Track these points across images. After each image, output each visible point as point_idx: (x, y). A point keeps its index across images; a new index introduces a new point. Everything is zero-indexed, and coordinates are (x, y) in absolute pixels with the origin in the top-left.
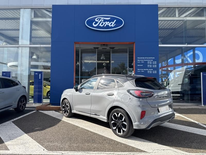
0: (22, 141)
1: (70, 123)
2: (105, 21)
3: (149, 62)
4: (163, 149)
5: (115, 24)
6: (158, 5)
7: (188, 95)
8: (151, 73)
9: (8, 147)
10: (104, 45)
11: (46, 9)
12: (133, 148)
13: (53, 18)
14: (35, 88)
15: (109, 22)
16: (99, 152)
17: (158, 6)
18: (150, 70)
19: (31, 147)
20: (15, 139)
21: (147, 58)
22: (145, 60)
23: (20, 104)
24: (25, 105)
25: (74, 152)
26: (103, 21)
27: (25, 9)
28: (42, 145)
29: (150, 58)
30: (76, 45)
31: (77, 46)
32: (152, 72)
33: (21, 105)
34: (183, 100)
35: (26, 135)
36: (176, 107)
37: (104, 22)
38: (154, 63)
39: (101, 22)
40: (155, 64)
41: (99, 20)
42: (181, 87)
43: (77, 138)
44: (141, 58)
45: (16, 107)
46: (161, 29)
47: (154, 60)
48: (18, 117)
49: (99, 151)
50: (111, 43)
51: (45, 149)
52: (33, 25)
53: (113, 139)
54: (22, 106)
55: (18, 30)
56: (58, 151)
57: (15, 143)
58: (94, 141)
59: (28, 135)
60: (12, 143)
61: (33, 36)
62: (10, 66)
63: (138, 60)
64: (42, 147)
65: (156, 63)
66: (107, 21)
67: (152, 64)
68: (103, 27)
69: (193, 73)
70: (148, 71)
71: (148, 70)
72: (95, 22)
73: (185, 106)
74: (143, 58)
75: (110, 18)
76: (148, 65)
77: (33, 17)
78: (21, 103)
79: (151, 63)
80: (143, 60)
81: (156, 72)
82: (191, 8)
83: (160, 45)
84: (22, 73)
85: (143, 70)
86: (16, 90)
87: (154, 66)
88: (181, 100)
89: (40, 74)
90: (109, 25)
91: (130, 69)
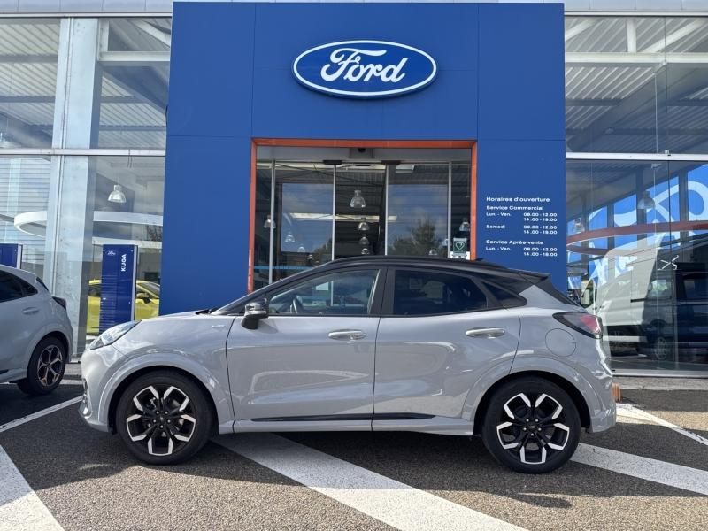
2: (366, 60)
3: (529, 214)
5: (403, 75)
6: (562, 5)
8: (537, 254)
10: (361, 150)
11: (153, 20)
13: (175, 50)
14: (104, 306)
15: (379, 67)
17: (566, 14)
18: (531, 246)
21: (522, 200)
22: (515, 208)
23: (40, 363)
24: (60, 367)
26: (361, 63)
27: (79, 21)
29: (533, 200)
30: (258, 148)
31: (263, 152)
32: (540, 252)
33: (43, 370)
34: (650, 356)
35: (33, 496)
36: (630, 385)
37: (362, 67)
38: (549, 217)
39: (350, 65)
40: (553, 223)
41: (345, 59)
42: (641, 310)
44: (499, 200)
45: (25, 376)
47: (548, 208)
48: (24, 416)
50: (388, 144)
52: (104, 78)
54: (50, 373)
55: (52, 99)
59: (41, 498)
61: (103, 121)
62: (23, 226)
63: (488, 207)
65: (555, 220)
66: (375, 60)
67: (541, 223)
68: (360, 85)
69: (687, 259)
70: (525, 249)
71: (524, 243)
72: (328, 66)
73: (664, 380)
74: (507, 200)
75: (384, 52)
76: (525, 227)
77: (105, 48)
78: (45, 359)
79: (537, 220)
80: (506, 208)
81: (553, 252)
82: (685, 19)
83: (569, 155)
84: (61, 250)
85: (506, 242)
86: (26, 314)
87: (549, 230)
88: (643, 358)
89: (124, 256)
90: (380, 77)
91: (455, 239)
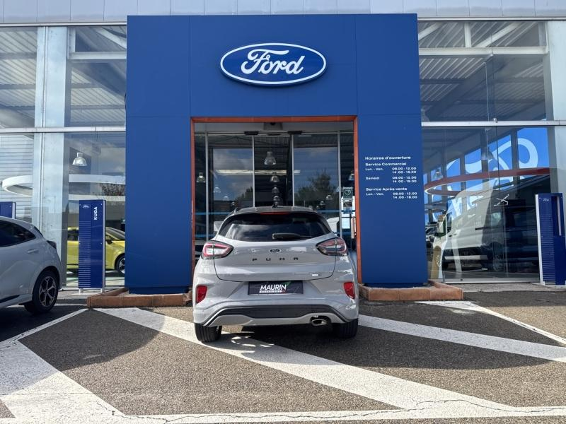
0: (49, 391)
1: (183, 340)
2: (274, 58)
3: (396, 169)
4: (445, 399)
5: (302, 68)
6: (416, 14)
7: (502, 256)
8: (403, 197)
9: (10, 408)
10: (273, 124)
11: (110, 28)
12: (362, 399)
13: (130, 52)
14: (81, 247)
15: (284, 63)
16: (268, 414)
17: (418, 19)
18: (398, 192)
19: (75, 405)
20: (31, 387)
21: (390, 158)
22: (386, 164)
23: (41, 290)
24: (54, 292)
25: (200, 415)
26: (270, 60)
27: (52, 29)
28: (108, 400)
29: (398, 158)
30: (196, 124)
31: (199, 127)
32: (405, 196)
33: (43, 294)
35: (59, 374)
36: (472, 289)
37: (271, 63)
38: (410, 171)
39: (262, 62)
40: (414, 175)
41: (258, 57)
42: (481, 236)
43: (205, 379)
44: (374, 159)
45: (31, 300)
46: (426, 81)
47: (410, 163)
48: (35, 327)
49: (268, 411)
50: (292, 119)
51: (117, 411)
52: (73, 73)
53: (305, 378)
54: (48, 297)
55: (34, 86)
56: (155, 414)
57: (29, 397)
58: (253, 385)
60: (22, 398)
61: (73, 103)
62: (9, 188)
63: (367, 164)
64: (107, 405)
65: (415, 172)
66: (281, 58)
67: (405, 175)
69: (514, 198)
70: (394, 194)
71: (393, 189)
72: (246, 62)
73: (496, 285)
74: (380, 158)
76: (394, 178)
77: (73, 49)
78: (44, 287)
79: (402, 172)
80: (380, 165)
81: (414, 196)
82: (505, 23)
83: (424, 124)
84: (45, 205)
85: (380, 189)
86: (30, 253)
87: (411, 180)
88: (485, 271)
89: (96, 208)
90: (285, 70)
91: (344, 188)
